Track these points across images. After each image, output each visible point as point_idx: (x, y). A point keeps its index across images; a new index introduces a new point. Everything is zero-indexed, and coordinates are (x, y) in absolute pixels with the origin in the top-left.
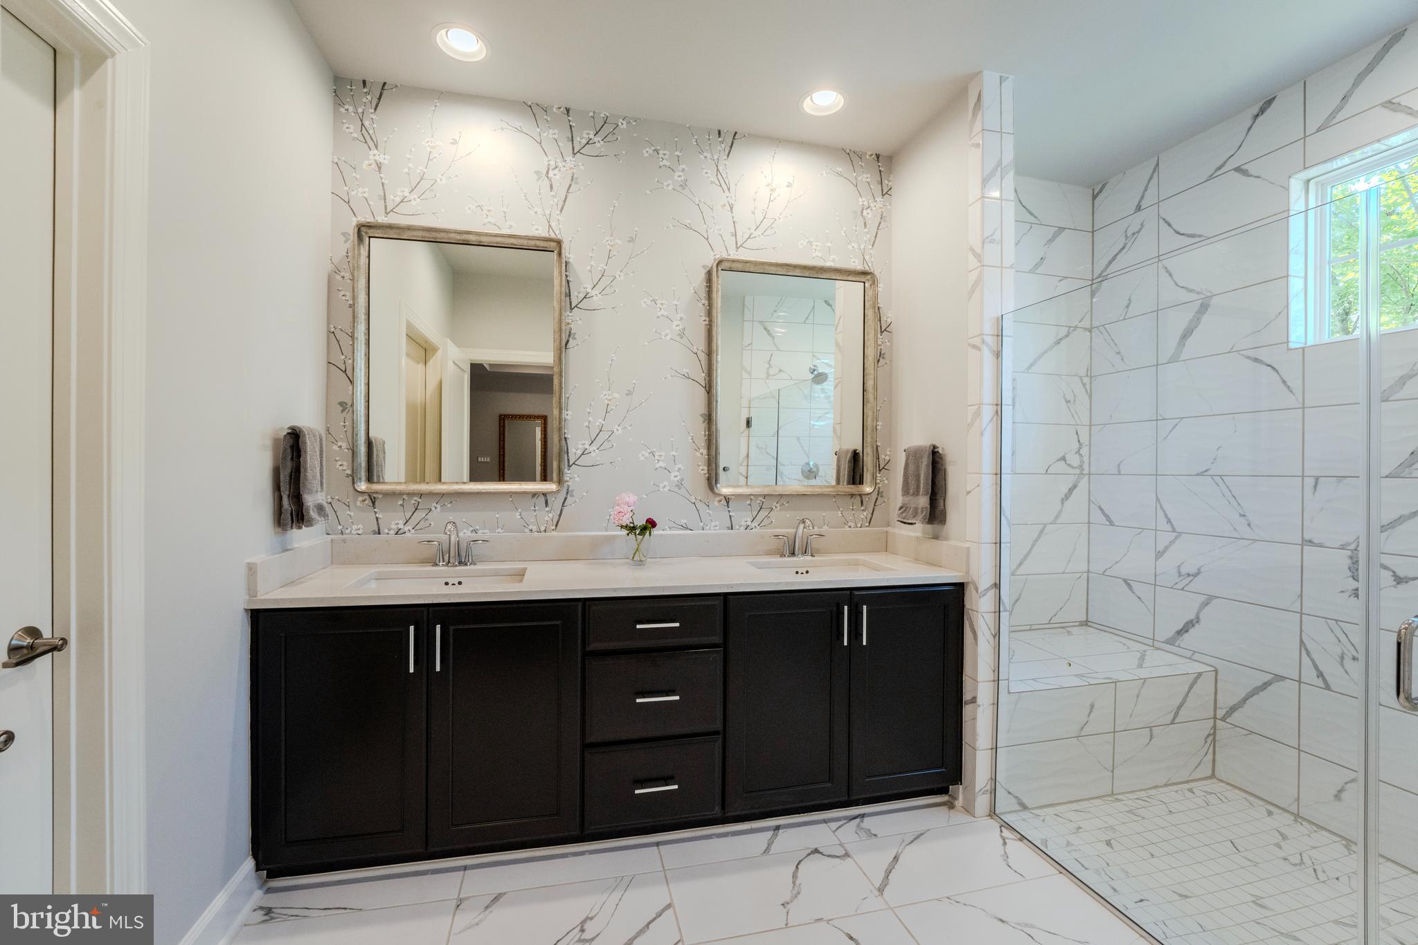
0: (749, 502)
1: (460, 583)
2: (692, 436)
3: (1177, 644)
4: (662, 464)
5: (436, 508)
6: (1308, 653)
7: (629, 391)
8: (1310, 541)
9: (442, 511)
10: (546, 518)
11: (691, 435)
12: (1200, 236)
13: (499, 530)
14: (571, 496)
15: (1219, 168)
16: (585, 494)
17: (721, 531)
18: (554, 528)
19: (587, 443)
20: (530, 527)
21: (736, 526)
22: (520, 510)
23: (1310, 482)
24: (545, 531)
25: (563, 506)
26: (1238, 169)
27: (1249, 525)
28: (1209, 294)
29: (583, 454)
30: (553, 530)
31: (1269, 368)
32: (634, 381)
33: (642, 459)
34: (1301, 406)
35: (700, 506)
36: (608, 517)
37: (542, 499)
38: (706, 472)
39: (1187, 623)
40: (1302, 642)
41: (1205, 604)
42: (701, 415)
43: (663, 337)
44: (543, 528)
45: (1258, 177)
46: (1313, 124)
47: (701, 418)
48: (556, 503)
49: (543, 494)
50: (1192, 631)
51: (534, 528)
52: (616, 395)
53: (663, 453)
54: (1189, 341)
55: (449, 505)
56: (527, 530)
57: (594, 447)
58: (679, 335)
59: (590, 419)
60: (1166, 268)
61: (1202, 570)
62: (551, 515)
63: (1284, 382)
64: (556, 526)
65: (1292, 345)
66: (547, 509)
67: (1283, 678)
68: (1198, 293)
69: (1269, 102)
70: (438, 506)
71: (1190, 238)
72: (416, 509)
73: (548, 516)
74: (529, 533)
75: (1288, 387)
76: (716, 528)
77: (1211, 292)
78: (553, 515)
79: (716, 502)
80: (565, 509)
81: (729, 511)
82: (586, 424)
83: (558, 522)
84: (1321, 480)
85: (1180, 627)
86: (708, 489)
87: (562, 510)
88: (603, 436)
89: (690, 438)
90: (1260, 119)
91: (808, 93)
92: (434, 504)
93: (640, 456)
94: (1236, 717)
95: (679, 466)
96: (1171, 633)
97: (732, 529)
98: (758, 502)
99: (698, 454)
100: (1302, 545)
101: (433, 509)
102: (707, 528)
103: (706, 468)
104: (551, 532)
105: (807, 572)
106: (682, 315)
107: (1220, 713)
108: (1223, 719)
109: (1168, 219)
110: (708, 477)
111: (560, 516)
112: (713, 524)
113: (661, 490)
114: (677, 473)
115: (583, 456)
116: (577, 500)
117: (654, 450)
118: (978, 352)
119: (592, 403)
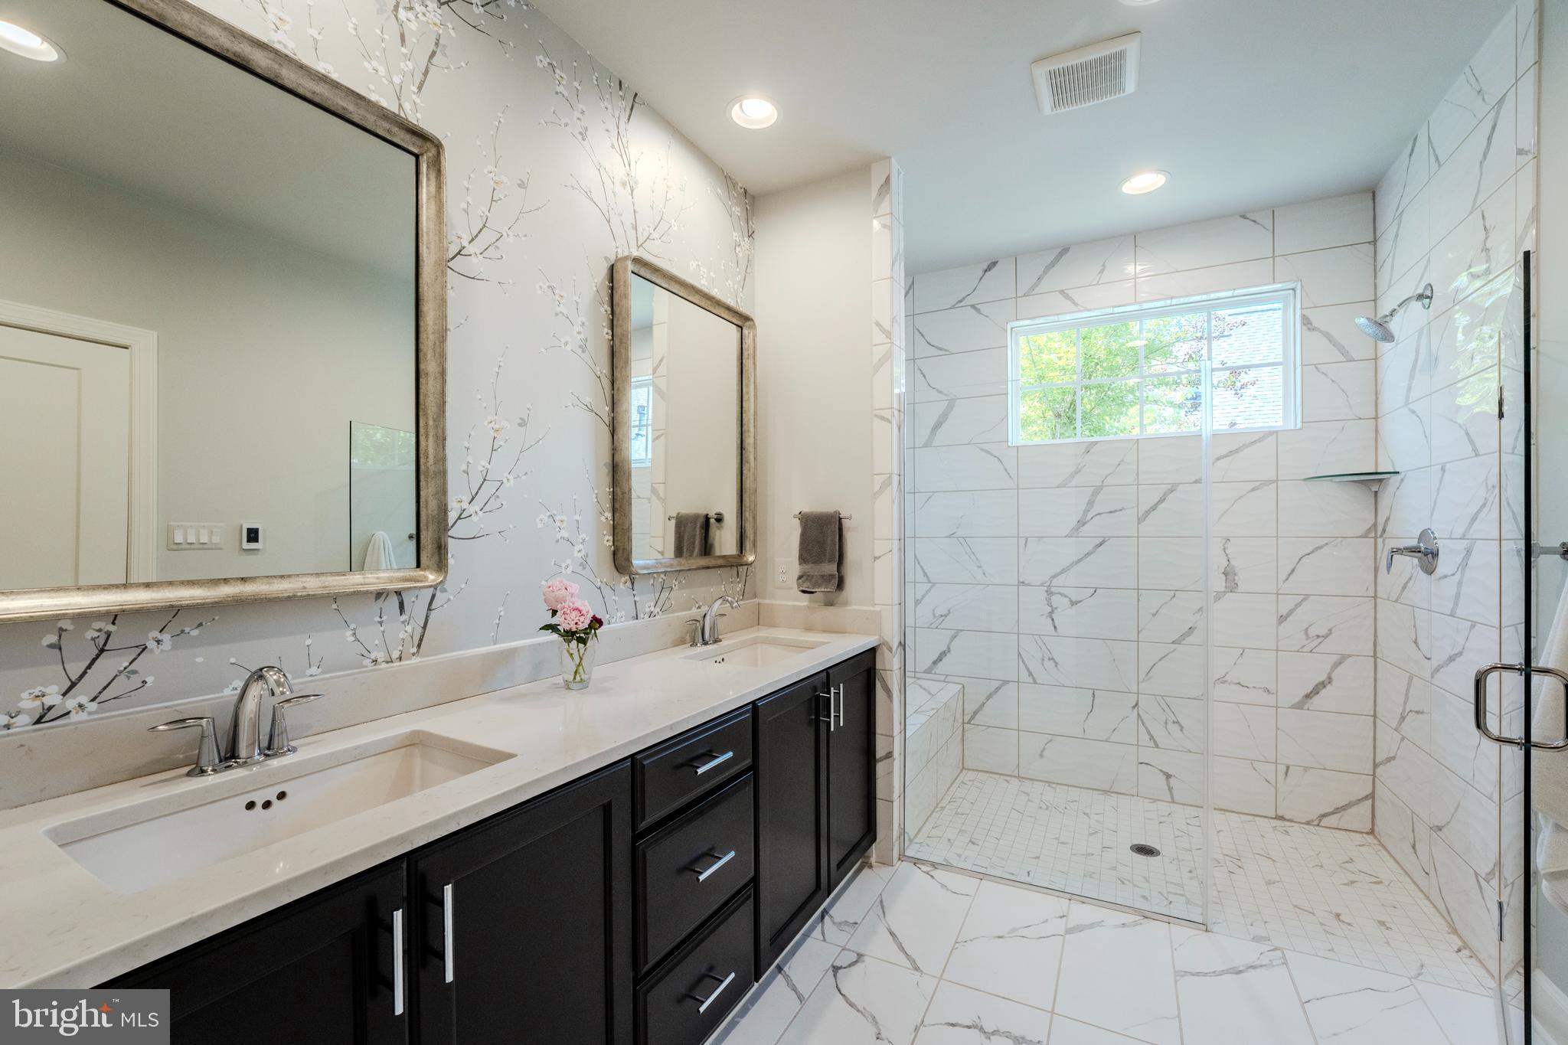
0: (652, 581)
1: (282, 796)
2: (597, 494)
3: (933, 672)
4: (564, 534)
5: (158, 642)
6: (1023, 662)
7: (521, 419)
8: (1023, 583)
9: (174, 647)
10: (402, 635)
11: (596, 492)
12: (946, 350)
13: (314, 670)
14: (441, 591)
15: (960, 301)
16: (463, 586)
17: (626, 623)
18: (415, 650)
19: (466, 498)
20: (373, 656)
21: (641, 615)
22: (353, 626)
23: (1022, 541)
24: (400, 659)
25: (429, 609)
26: (973, 306)
27: (984, 574)
28: (954, 397)
29: (459, 518)
30: (414, 654)
31: (996, 459)
32: (529, 406)
33: (540, 525)
34: (1016, 487)
35: (606, 591)
36: (497, 621)
37: (394, 601)
38: (611, 543)
39: (941, 654)
40: (1019, 654)
41: (954, 637)
42: (605, 465)
43: (563, 346)
44: (395, 654)
45: (987, 317)
46: (1023, 288)
47: (604, 468)
48: (417, 606)
49: (396, 592)
50: (944, 660)
51: (381, 656)
52: (505, 424)
53: (564, 518)
54: (940, 432)
55: (195, 633)
56: (367, 662)
57: (475, 507)
58: (581, 347)
59: (469, 459)
60: (921, 370)
61: (951, 611)
62: (409, 629)
63: (1006, 470)
64: (419, 646)
65: (1010, 444)
66: (404, 617)
67: (1007, 682)
68: (946, 395)
69: (994, 264)
70: (166, 637)
71: (938, 351)
72: (102, 651)
73: (402, 630)
74: (371, 667)
75: (1008, 474)
76: (623, 619)
77: (955, 396)
78: (414, 628)
79: (621, 584)
80: (433, 614)
81: (634, 595)
82: (464, 467)
83: (421, 640)
84: (1029, 539)
85: (936, 658)
86: (614, 569)
87: (427, 617)
88: (489, 489)
89: (595, 496)
90: (988, 274)
91: (738, 99)
92: (156, 634)
93: (538, 520)
94: (978, 719)
95: (583, 536)
96: (928, 664)
97: (637, 619)
98: (660, 580)
99: (603, 519)
100: (1018, 585)
101: (151, 644)
102: (614, 620)
103: (611, 538)
104: (410, 659)
105: (723, 660)
106: (584, 320)
107: (967, 718)
108: (969, 723)
109: (921, 330)
110: (614, 551)
111: (424, 627)
112: (619, 614)
113: (564, 571)
114: (581, 547)
115: (459, 521)
116: (452, 598)
117: (555, 512)
118: (890, 425)
119: (472, 433)
